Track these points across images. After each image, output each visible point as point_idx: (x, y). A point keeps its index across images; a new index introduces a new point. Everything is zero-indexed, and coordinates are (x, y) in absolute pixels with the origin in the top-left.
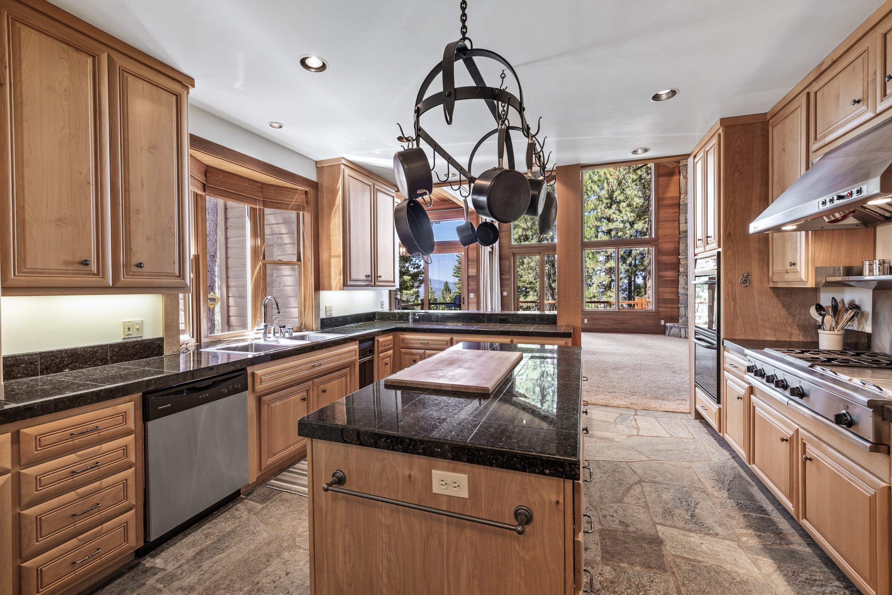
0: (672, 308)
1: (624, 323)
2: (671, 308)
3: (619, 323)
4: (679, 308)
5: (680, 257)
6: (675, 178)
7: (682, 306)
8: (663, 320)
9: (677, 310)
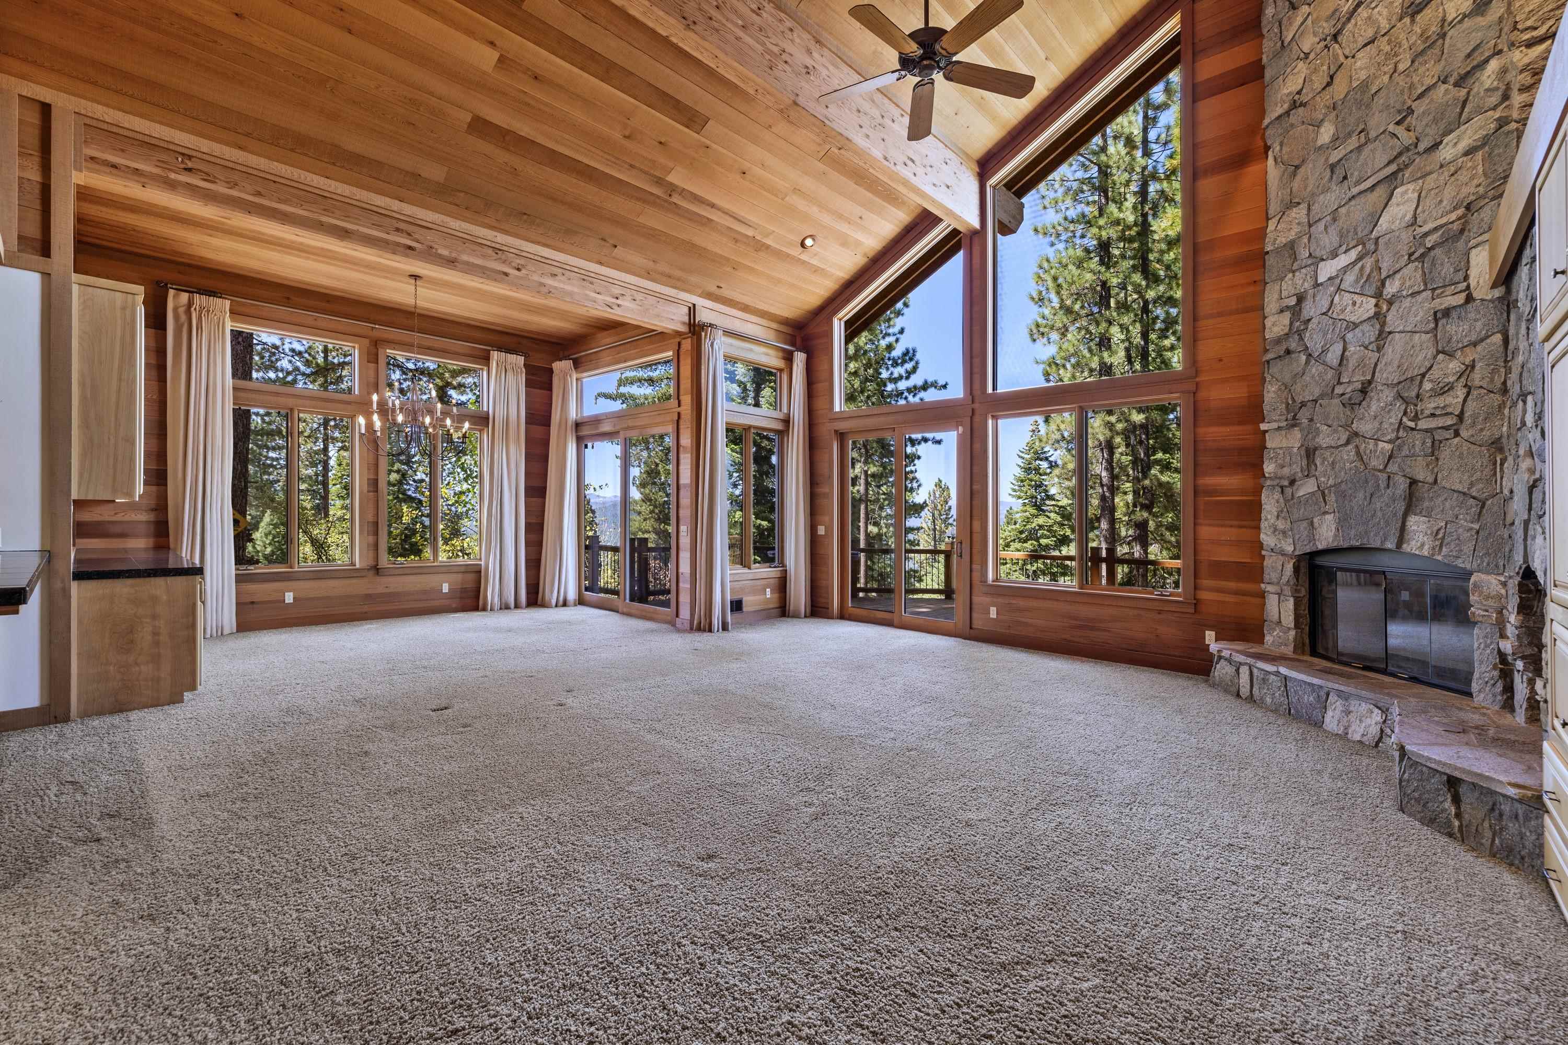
0: (1244, 593)
1: (1093, 629)
2: (1236, 593)
3: (1080, 627)
4: (1262, 595)
5: (1263, 427)
6: (1253, 169)
7: (1269, 588)
8: (1211, 628)
9: (1258, 600)
